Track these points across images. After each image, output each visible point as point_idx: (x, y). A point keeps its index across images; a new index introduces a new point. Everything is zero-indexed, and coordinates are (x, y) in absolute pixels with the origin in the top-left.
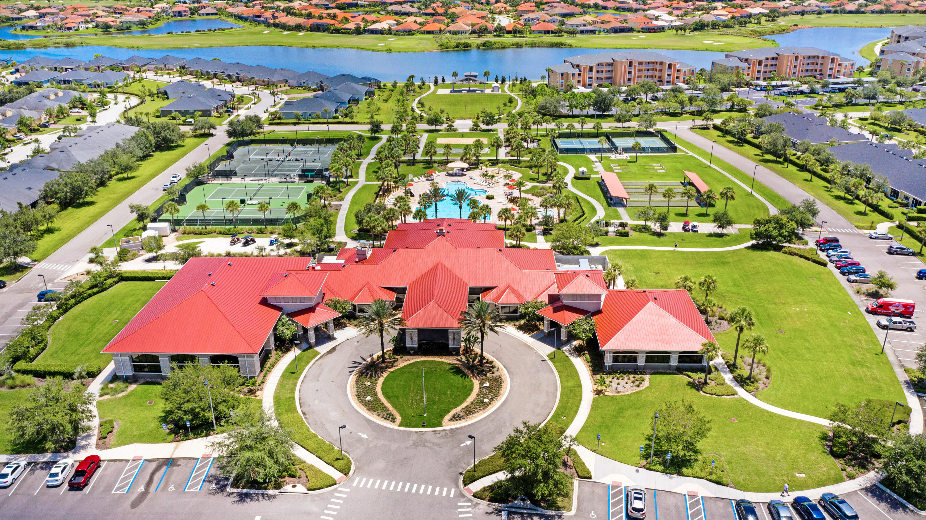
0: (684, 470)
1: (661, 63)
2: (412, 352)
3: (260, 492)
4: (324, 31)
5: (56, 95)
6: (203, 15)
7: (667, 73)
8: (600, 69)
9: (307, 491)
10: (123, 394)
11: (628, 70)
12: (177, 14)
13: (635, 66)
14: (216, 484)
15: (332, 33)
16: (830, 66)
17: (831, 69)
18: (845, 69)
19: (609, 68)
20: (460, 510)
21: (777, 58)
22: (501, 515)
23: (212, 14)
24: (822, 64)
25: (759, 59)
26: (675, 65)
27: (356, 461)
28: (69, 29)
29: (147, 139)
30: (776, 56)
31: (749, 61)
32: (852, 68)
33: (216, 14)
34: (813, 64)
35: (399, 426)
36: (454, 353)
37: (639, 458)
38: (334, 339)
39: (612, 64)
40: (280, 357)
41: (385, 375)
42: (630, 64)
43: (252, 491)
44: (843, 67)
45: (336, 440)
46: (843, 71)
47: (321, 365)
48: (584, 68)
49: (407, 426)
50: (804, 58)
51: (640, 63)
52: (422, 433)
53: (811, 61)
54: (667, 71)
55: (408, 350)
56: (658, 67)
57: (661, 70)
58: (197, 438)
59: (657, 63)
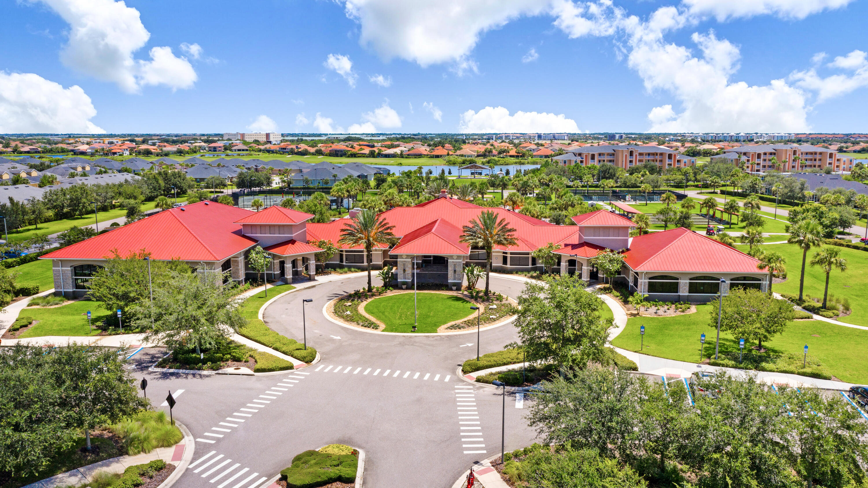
0: (764, 364)
1: (661, 154)
2: (404, 287)
3: (192, 372)
4: (341, 156)
5: (84, 168)
6: (235, 150)
7: (667, 163)
8: (602, 158)
9: (252, 372)
10: (56, 306)
11: (629, 159)
12: (212, 149)
13: (636, 155)
14: (136, 366)
15: (349, 157)
16: (828, 161)
17: (830, 164)
18: (844, 164)
19: (611, 158)
20: (456, 391)
21: (775, 154)
22: (516, 397)
23: (243, 150)
24: (820, 160)
25: (758, 152)
26: (675, 155)
27: (322, 354)
28: (115, 153)
29: (157, 182)
30: (774, 151)
31: (747, 154)
32: (851, 164)
33: (247, 150)
34: (811, 160)
35: (383, 331)
36: (454, 288)
37: (699, 357)
38: (314, 280)
39: (613, 154)
40: (249, 289)
41: (369, 300)
42: (631, 153)
43: (181, 371)
44: (842, 162)
45: (301, 340)
46: (842, 166)
47: (295, 295)
48: (586, 156)
49: (392, 331)
50: (802, 154)
51: (641, 154)
52: (411, 337)
53: (809, 157)
54: (667, 161)
55: (399, 285)
56: (658, 158)
57: (661, 161)
58: (128, 333)
59: (657, 154)
